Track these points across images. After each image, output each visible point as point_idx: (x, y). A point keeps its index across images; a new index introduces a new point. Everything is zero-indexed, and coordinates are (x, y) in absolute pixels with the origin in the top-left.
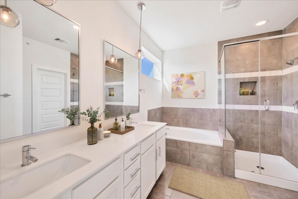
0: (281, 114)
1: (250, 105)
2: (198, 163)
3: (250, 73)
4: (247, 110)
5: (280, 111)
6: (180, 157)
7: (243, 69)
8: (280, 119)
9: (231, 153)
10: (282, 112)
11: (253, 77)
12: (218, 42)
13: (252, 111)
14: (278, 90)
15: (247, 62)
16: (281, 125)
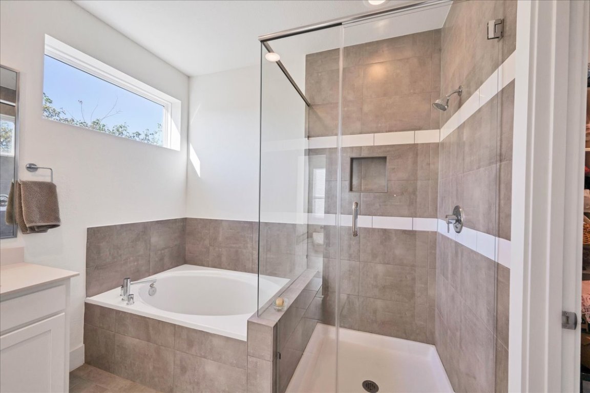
0: (436, 239)
1: (371, 217)
2: (194, 388)
3: (372, 135)
4: (365, 229)
5: (432, 232)
6: (154, 367)
7: (358, 126)
8: (433, 251)
9: (264, 361)
10: (437, 235)
11: (378, 146)
12: (307, 56)
13: (374, 230)
14: (429, 180)
15: (366, 108)
16: (435, 266)
